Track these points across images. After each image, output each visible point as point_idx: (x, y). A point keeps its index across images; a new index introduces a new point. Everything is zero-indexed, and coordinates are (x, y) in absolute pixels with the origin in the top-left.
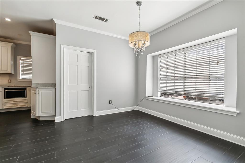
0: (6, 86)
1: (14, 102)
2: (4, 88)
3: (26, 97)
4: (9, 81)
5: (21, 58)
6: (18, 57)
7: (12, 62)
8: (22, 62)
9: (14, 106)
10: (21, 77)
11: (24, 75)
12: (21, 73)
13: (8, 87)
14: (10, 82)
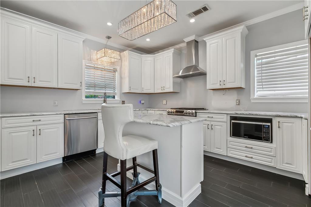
0: (233, 113)
1: (246, 147)
2: (230, 116)
3: (272, 142)
4: (238, 101)
5: (258, 54)
6: (253, 53)
7: (242, 65)
8: (258, 62)
9: (246, 156)
10: (258, 93)
11: (263, 88)
12: (257, 85)
13: (237, 114)
14: (239, 104)
